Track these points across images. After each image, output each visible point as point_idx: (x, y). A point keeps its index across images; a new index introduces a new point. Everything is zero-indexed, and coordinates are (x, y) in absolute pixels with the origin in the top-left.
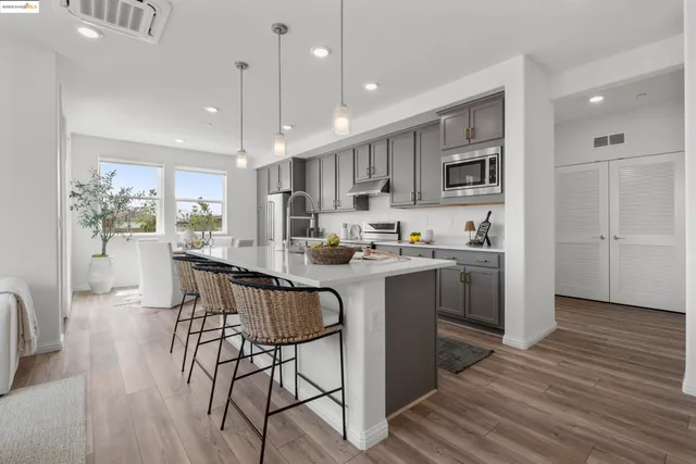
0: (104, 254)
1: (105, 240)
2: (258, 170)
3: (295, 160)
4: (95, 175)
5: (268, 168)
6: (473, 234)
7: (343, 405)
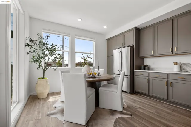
0: (44, 78)
1: (44, 70)
2: (107, 40)
4: (40, 36)
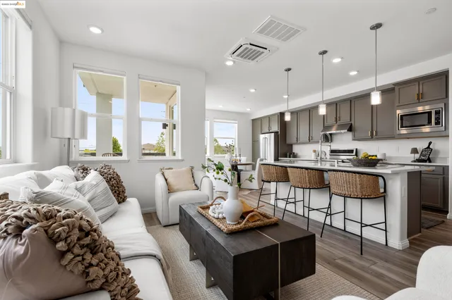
2: (253, 120)
3: (280, 113)
5: (261, 119)
6: (417, 156)
7: (386, 230)
